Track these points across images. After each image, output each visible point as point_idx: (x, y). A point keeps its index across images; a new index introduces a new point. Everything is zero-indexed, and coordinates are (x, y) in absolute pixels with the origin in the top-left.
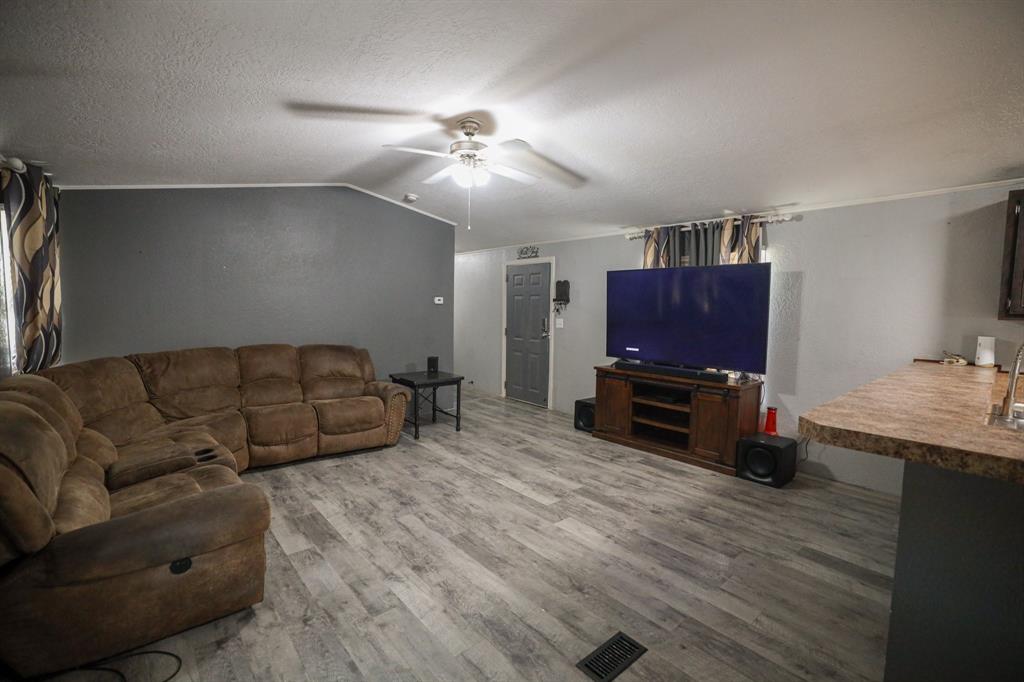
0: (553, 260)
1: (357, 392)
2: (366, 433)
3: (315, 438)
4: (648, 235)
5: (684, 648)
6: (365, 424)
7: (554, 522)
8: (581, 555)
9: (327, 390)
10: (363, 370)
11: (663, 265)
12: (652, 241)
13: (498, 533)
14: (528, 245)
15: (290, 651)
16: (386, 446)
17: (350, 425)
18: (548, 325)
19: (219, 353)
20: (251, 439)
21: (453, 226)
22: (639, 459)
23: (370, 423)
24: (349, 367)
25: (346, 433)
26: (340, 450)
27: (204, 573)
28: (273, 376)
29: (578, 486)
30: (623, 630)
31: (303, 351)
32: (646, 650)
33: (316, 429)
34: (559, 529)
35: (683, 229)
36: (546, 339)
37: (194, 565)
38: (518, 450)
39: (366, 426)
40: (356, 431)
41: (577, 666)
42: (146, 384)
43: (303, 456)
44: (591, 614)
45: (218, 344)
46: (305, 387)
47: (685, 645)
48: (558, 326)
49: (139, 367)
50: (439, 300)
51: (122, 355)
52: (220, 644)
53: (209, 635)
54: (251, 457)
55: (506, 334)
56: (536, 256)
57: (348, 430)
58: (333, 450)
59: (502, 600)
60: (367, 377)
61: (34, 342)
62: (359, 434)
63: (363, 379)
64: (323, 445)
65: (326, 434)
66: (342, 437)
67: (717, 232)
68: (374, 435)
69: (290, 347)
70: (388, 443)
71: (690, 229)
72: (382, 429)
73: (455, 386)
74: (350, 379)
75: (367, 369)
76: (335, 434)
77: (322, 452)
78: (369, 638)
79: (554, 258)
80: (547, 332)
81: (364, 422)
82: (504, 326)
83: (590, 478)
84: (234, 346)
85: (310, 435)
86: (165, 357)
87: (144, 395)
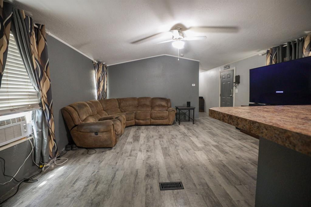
0: (234, 68)
1: (165, 110)
2: (163, 120)
3: (150, 120)
4: (268, 52)
5: (197, 194)
6: (162, 118)
7: (195, 151)
8: (193, 161)
9: (157, 109)
10: (168, 104)
11: (274, 63)
12: (269, 54)
13: (176, 149)
14: (227, 65)
15: (110, 157)
16: (170, 125)
17: (158, 118)
18: (233, 92)
19: (134, 99)
20: (135, 118)
21: (198, 62)
22: (253, 141)
23: (164, 118)
24: (164, 103)
25: (157, 119)
26: (156, 124)
27: (100, 137)
28: (145, 104)
29: (215, 144)
30: (183, 182)
31: (153, 99)
32: (184, 189)
33: (150, 117)
34: (195, 153)
35: (284, 46)
36: (232, 97)
37: (99, 134)
38: (207, 132)
39: (163, 118)
40: (160, 119)
41: (160, 183)
42: (119, 104)
43: (147, 124)
44: (178, 174)
45: (135, 97)
46: (152, 107)
47: (198, 194)
48: (236, 92)
49: (118, 101)
50: (194, 85)
51: (116, 98)
52: (103, 152)
53: (103, 150)
54: (135, 122)
55: (220, 96)
56: (229, 68)
57: (158, 119)
58: (154, 124)
59: (159, 163)
60: (168, 107)
61: (99, 94)
62: (161, 120)
63: (167, 107)
64: (152, 122)
65: (152, 119)
66: (157, 121)
67: (300, 44)
68: (165, 121)
69: (150, 98)
70: (170, 124)
71: (286, 45)
72: (167, 120)
73: (193, 110)
74: (164, 106)
75: (169, 104)
76: (154, 119)
77: (151, 124)
78: (124, 160)
79: (235, 68)
80: (233, 94)
81: (162, 117)
82: (220, 93)
83: (223, 143)
84: (138, 97)
85: (149, 119)
86: (123, 99)
87: (118, 106)
